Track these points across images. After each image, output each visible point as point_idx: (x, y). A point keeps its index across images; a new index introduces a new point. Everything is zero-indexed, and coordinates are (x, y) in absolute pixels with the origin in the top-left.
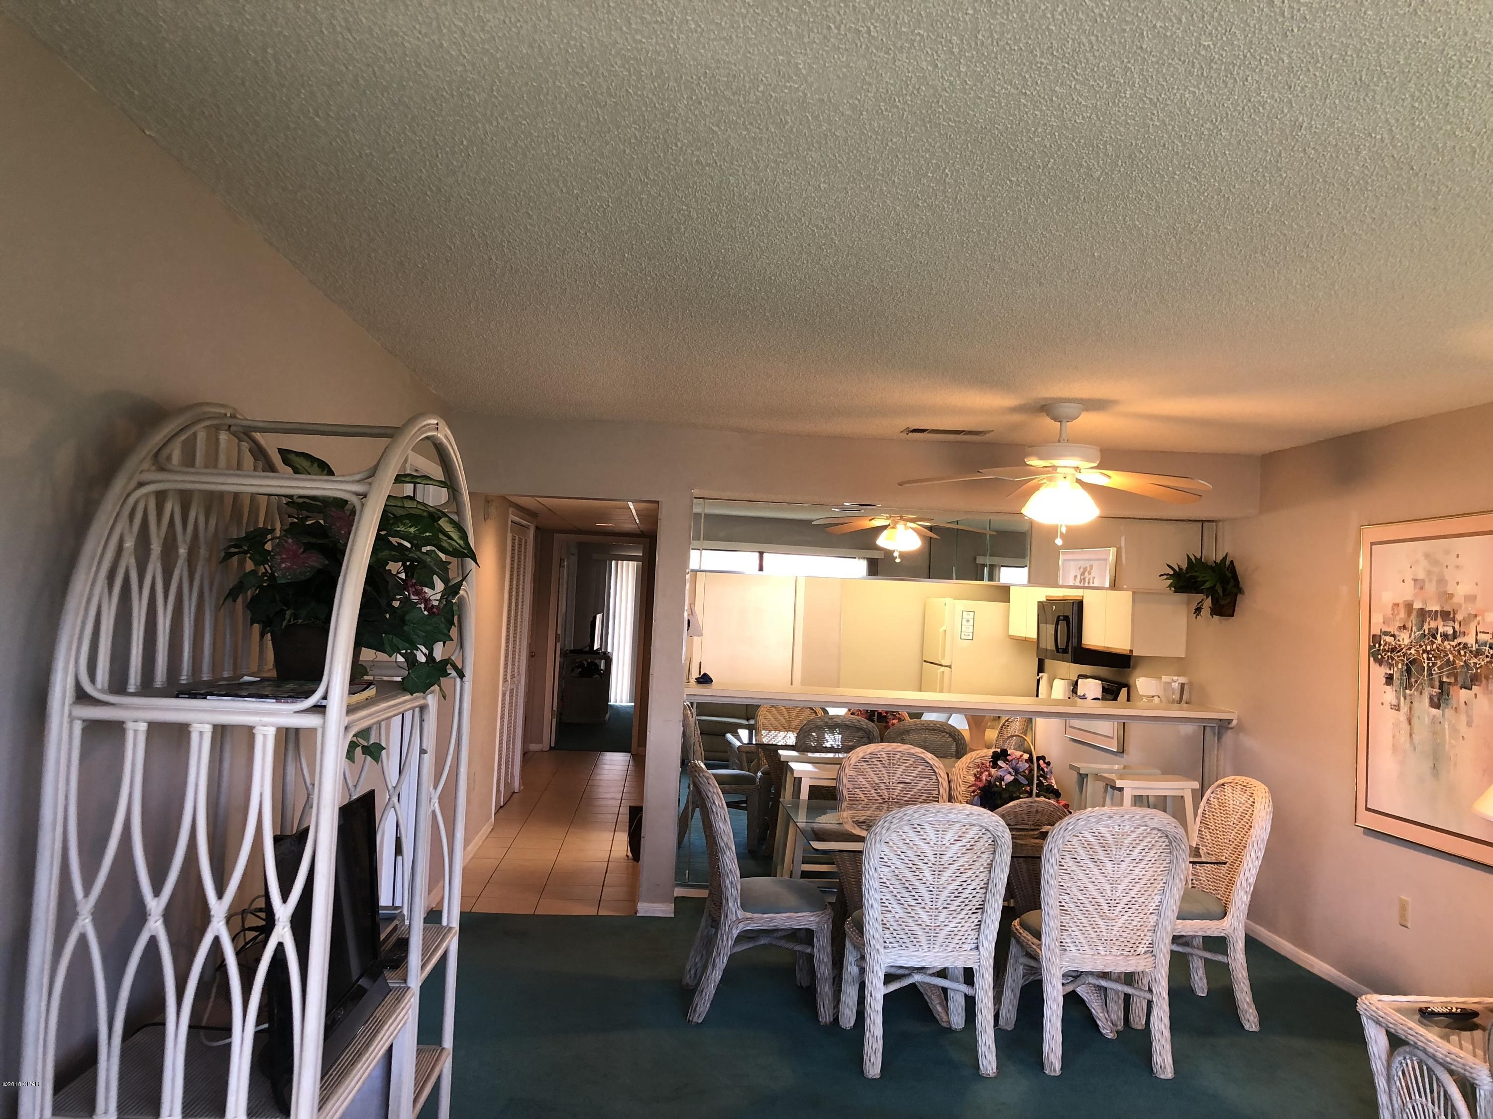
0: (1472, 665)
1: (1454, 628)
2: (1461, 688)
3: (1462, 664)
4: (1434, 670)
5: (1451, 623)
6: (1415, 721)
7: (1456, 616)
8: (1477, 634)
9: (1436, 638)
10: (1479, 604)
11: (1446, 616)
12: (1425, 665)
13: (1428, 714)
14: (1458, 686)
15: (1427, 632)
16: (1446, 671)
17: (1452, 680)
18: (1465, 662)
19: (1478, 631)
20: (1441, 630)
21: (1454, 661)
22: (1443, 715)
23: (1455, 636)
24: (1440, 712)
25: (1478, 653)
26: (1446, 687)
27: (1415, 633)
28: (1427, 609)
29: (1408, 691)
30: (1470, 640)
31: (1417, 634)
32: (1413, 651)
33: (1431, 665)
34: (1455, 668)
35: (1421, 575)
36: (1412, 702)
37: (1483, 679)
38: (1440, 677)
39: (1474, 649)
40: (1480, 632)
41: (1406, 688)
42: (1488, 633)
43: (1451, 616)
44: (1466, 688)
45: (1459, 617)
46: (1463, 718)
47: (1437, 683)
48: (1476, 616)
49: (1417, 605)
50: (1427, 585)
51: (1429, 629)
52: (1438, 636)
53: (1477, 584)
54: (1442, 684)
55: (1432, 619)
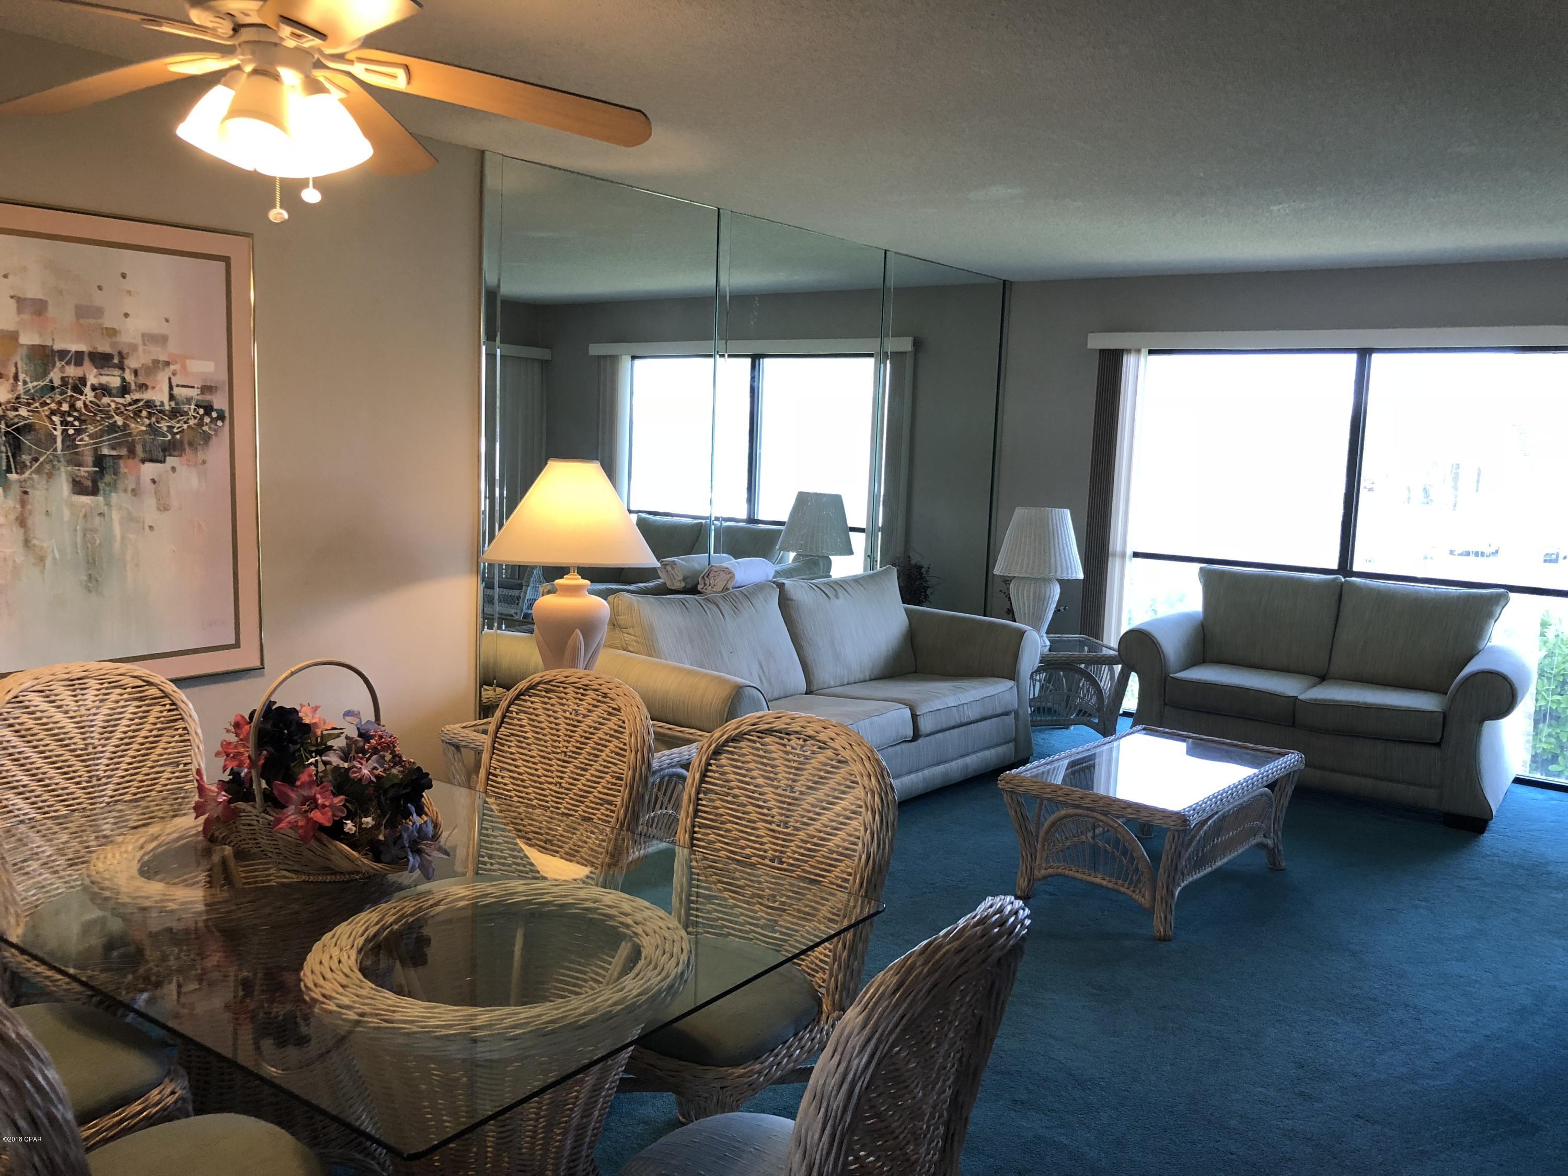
0: (165, 429)
1: (123, 379)
2: (143, 461)
3: (144, 428)
4: (81, 440)
5: (117, 372)
6: (37, 521)
7: (126, 362)
8: (171, 388)
9: (81, 393)
10: (173, 347)
11: (101, 360)
12: (58, 433)
13: (72, 506)
14: (137, 460)
15: (57, 382)
16: (109, 440)
17: (124, 452)
18: (150, 425)
19: (174, 384)
20: (92, 380)
21: (125, 426)
22: (108, 504)
23: (124, 389)
24: (100, 499)
25: (175, 413)
26: (108, 463)
27: (25, 383)
28: (57, 347)
29: (13, 477)
30: (159, 395)
31: (30, 385)
32: (23, 412)
33: (71, 432)
34: (130, 435)
35: (33, 291)
36: (26, 493)
37: (187, 447)
38: (96, 449)
39: (167, 407)
40: (178, 386)
41: (9, 470)
42: (193, 387)
43: (116, 361)
44: (151, 461)
45: (132, 363)
46: (150, 502)
47: (89, 459)
48: (167, 364)
49: (28, 339)
50: (52, 311)
51: (63, 379)
52: (87, 390)
53: (167, 321)
54: (99, 460)
55: (68, 363)
